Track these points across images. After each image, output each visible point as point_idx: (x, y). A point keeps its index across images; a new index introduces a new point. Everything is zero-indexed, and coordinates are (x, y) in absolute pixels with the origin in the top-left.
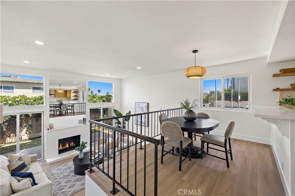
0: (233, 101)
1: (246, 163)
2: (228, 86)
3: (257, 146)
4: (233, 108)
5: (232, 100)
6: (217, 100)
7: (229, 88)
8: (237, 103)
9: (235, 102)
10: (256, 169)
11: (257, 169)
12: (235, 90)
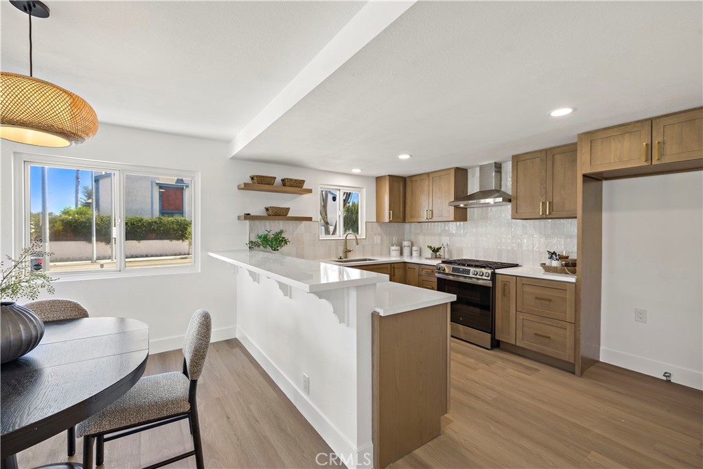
0: (97, 241)
1: (228, 418)
2: (77, 200)
3: (217, 351)
4: (97, 259)
5: (94, 238)
6: (50, 240)
7: (79, 206)
8: (108, 246)
9: (102, 245)
10: (256, 420)
11: (258, 419)
12: (101, 212)
